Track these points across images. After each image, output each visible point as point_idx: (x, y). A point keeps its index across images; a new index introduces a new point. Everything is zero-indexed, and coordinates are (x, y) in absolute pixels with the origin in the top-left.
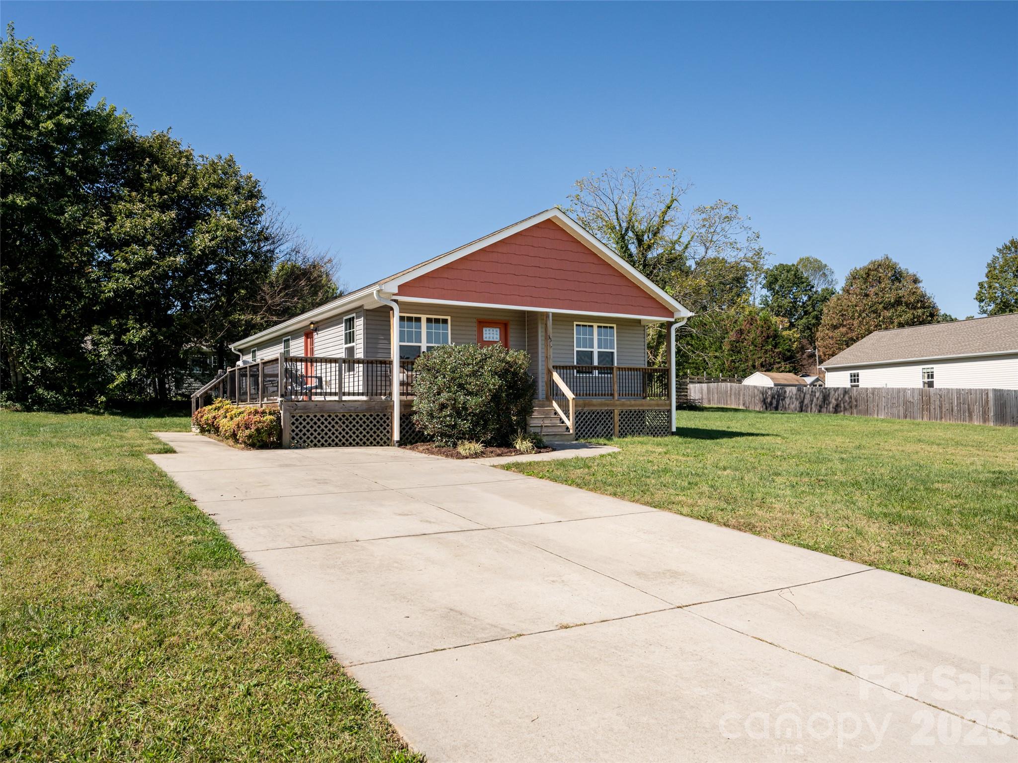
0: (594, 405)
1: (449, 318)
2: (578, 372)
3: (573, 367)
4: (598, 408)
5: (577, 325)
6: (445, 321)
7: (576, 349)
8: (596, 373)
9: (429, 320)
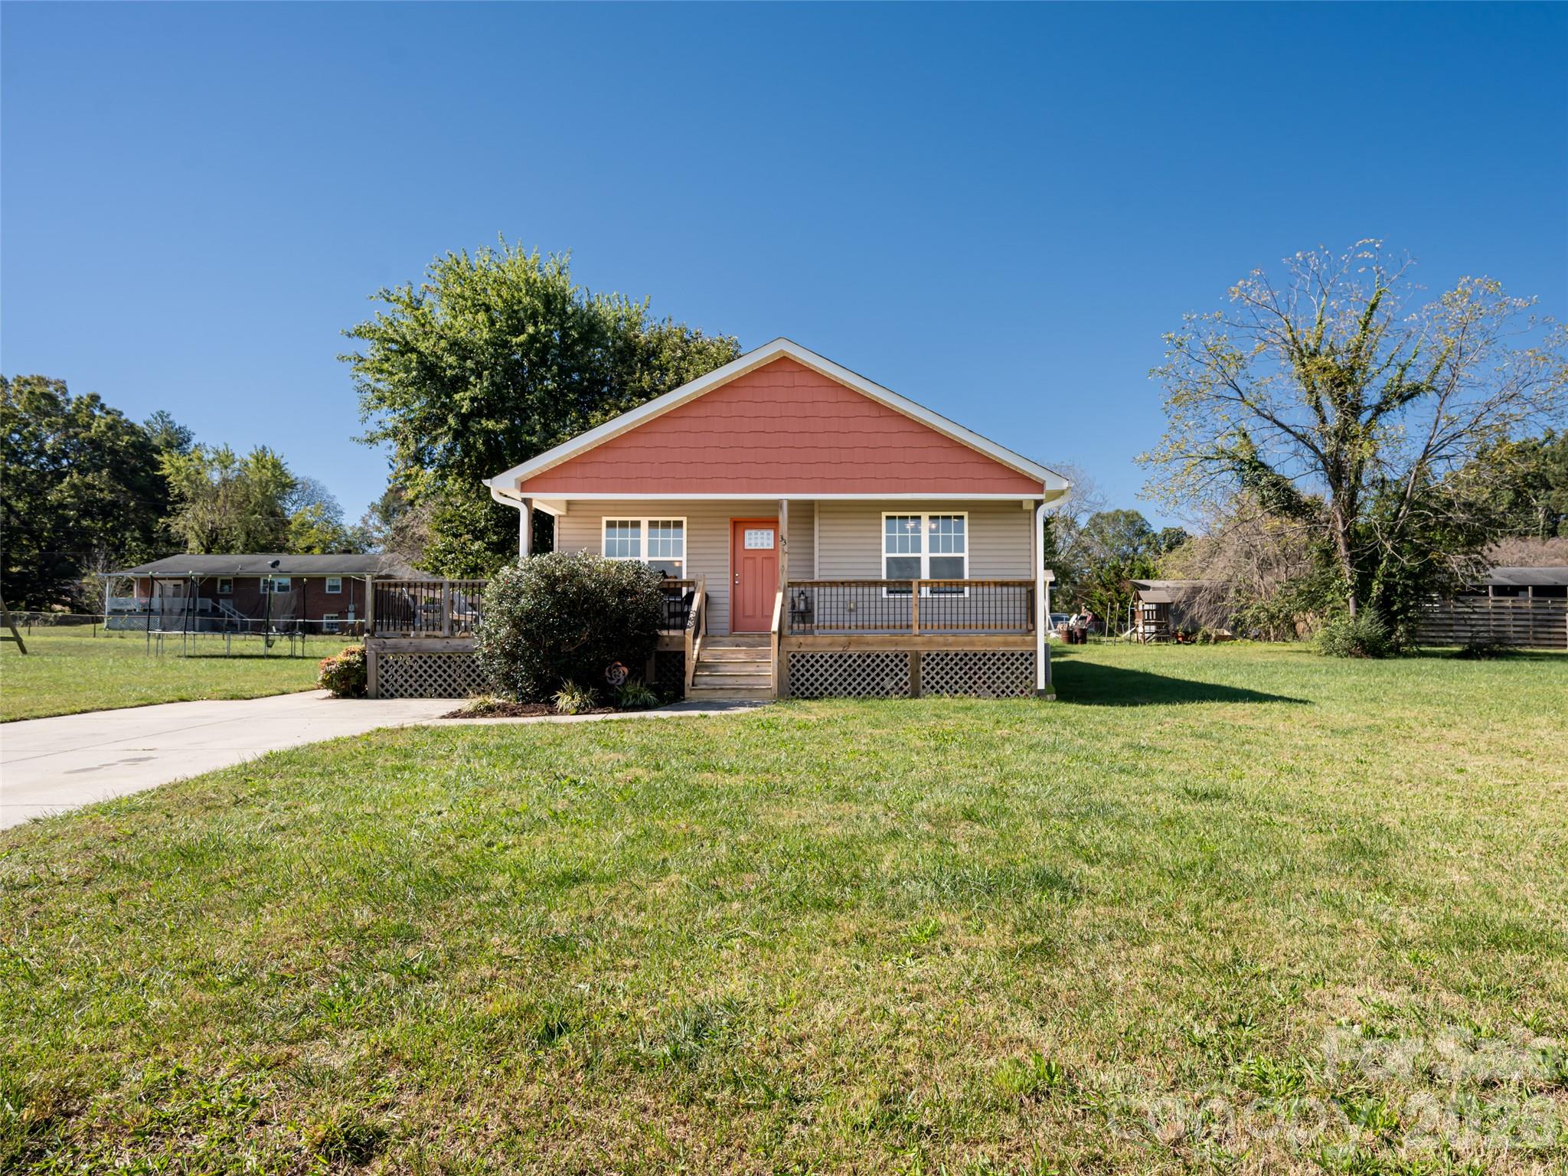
0: (868, 644)
1: (684, 519)
2: (889, 592)
3: (881, 584)
4: (877, 649)
5: (888, 518)
6: (679, 524)
7: (885, 555)
8: (925, 592)
9: (653, 525)
